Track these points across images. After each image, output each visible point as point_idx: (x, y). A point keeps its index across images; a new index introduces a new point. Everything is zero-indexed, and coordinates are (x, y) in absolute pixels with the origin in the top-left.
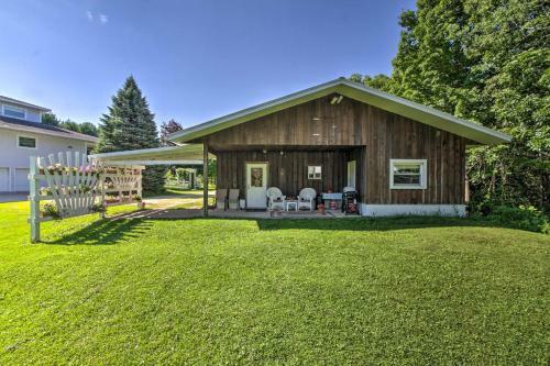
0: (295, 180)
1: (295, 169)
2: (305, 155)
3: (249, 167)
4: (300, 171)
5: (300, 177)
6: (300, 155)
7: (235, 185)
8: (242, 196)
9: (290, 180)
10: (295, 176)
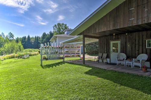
0: (137, 48)
1: (137, 42)
2: (144, 33)
3: (112, 43)
4: (141, 44)
5: (141, 47)
6: (141, 33)
7: (106, 52)
8: (108, 56)
9: (134, 49)
10: (137, 46)
